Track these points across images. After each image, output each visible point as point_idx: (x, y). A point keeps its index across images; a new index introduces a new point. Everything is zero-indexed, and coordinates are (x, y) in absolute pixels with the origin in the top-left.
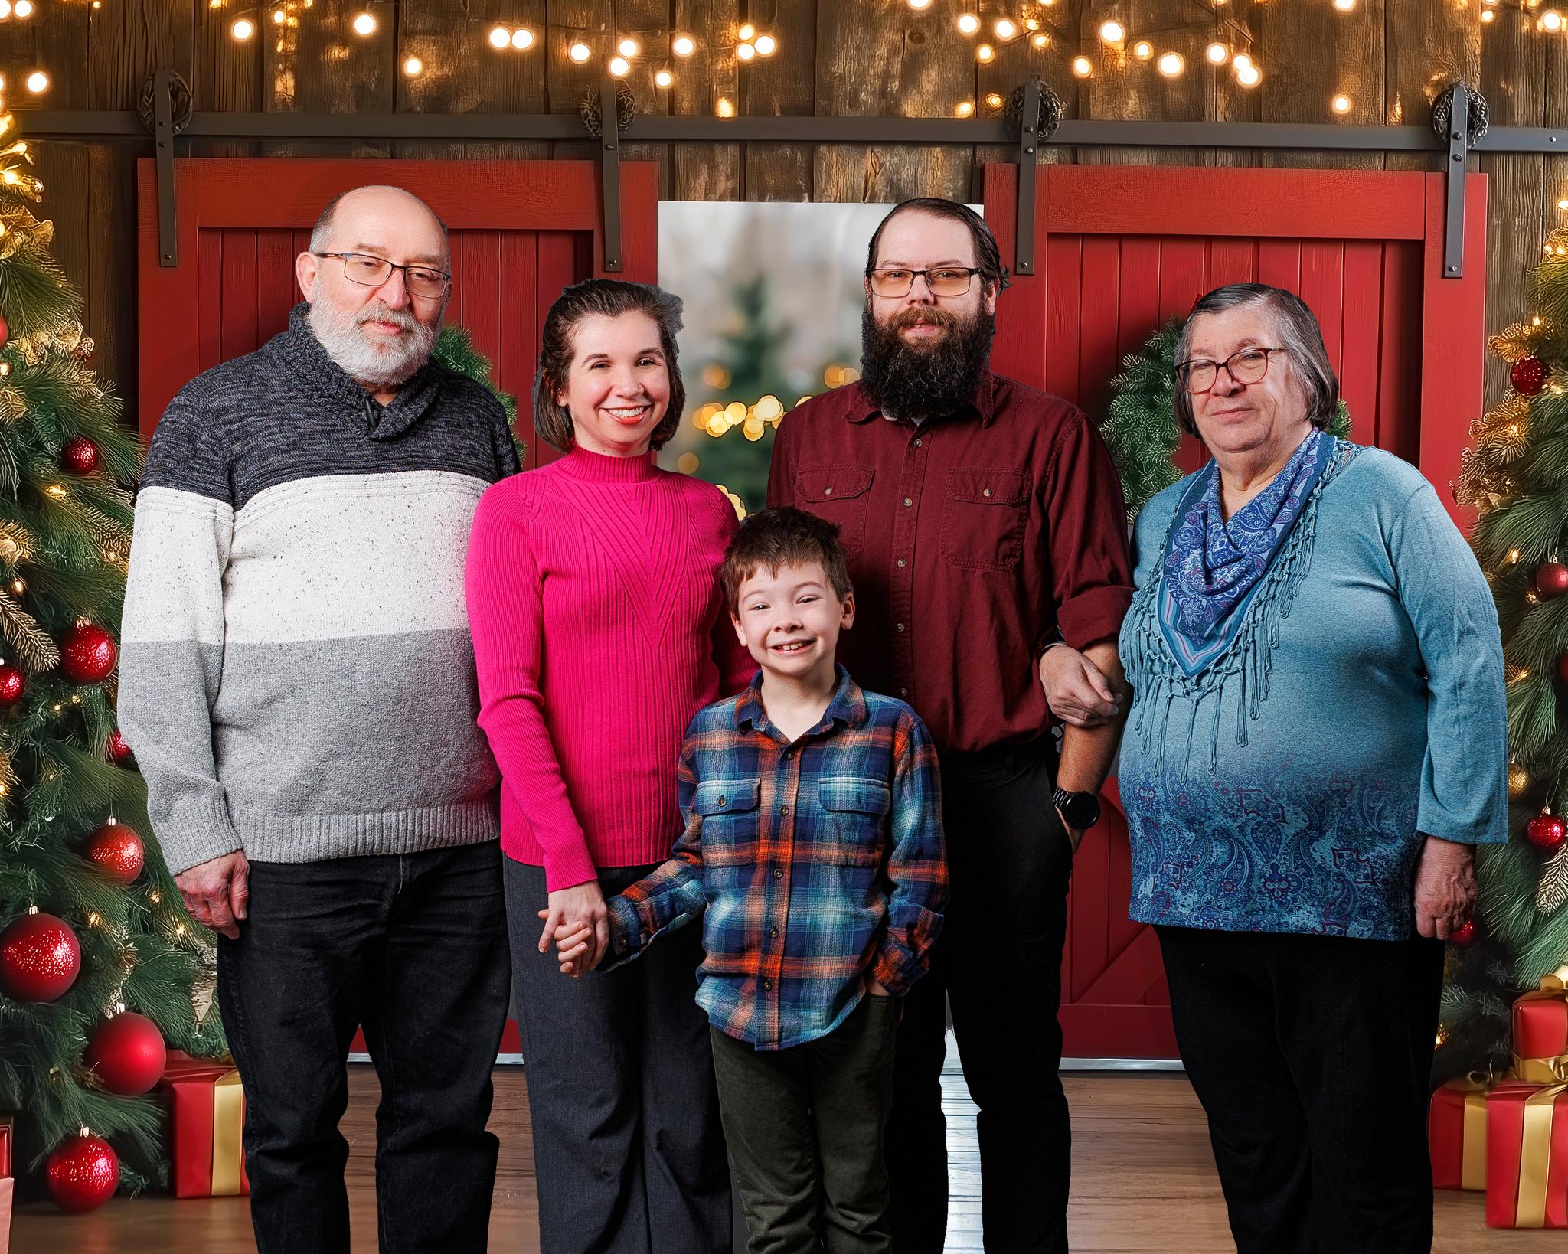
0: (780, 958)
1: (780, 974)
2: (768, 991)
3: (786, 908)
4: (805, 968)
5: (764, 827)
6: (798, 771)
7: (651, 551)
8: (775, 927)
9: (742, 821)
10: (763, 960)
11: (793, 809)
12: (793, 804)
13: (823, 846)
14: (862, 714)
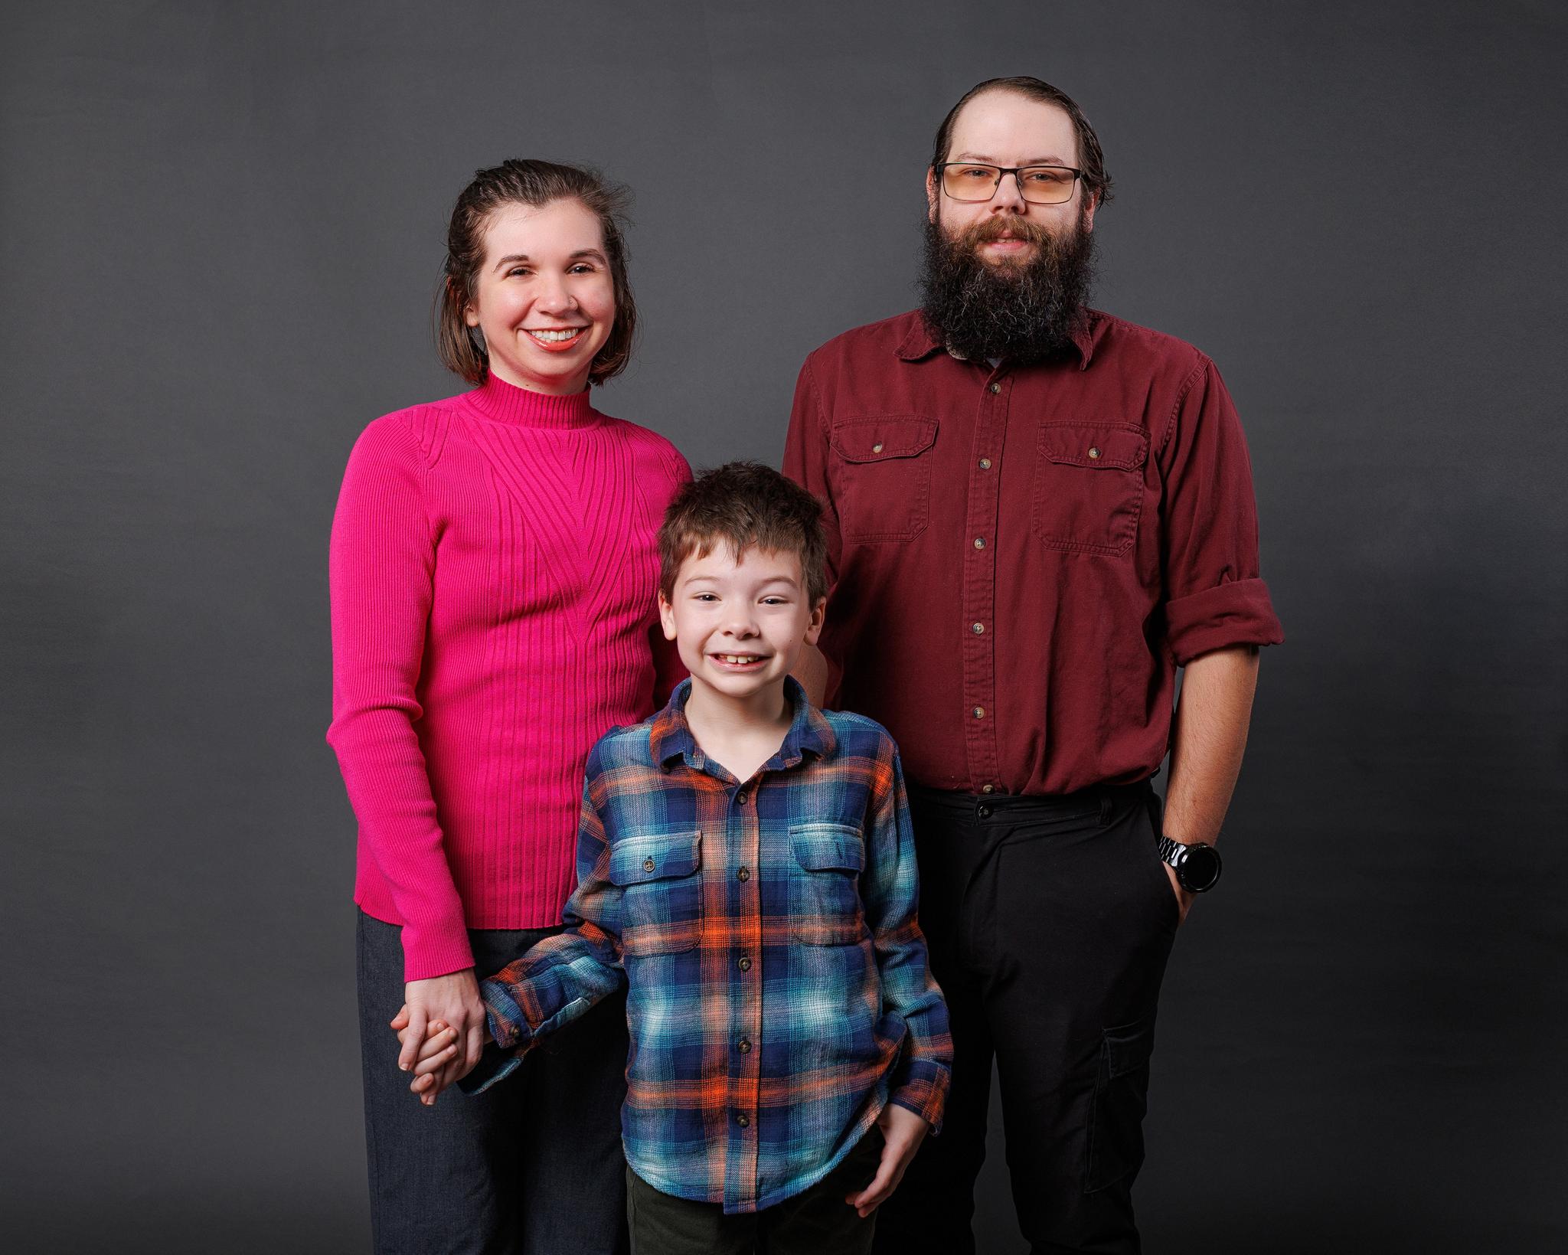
0: (756, 1081)
1: (758, 1103)
2: (745, 1126)
3: (758, 1010)
4: (791, 1091)
5: (714, 899)
6: (756, 818)
7: (585, 521)
8: (745, 1039)
9: (679, 890)
10: (733, 1086)
11: (756, 872)
12: (755, 864)
13: (802, 921)
14: (832, 743)
